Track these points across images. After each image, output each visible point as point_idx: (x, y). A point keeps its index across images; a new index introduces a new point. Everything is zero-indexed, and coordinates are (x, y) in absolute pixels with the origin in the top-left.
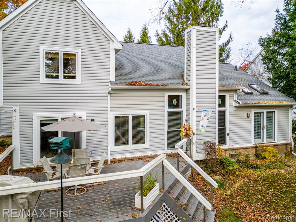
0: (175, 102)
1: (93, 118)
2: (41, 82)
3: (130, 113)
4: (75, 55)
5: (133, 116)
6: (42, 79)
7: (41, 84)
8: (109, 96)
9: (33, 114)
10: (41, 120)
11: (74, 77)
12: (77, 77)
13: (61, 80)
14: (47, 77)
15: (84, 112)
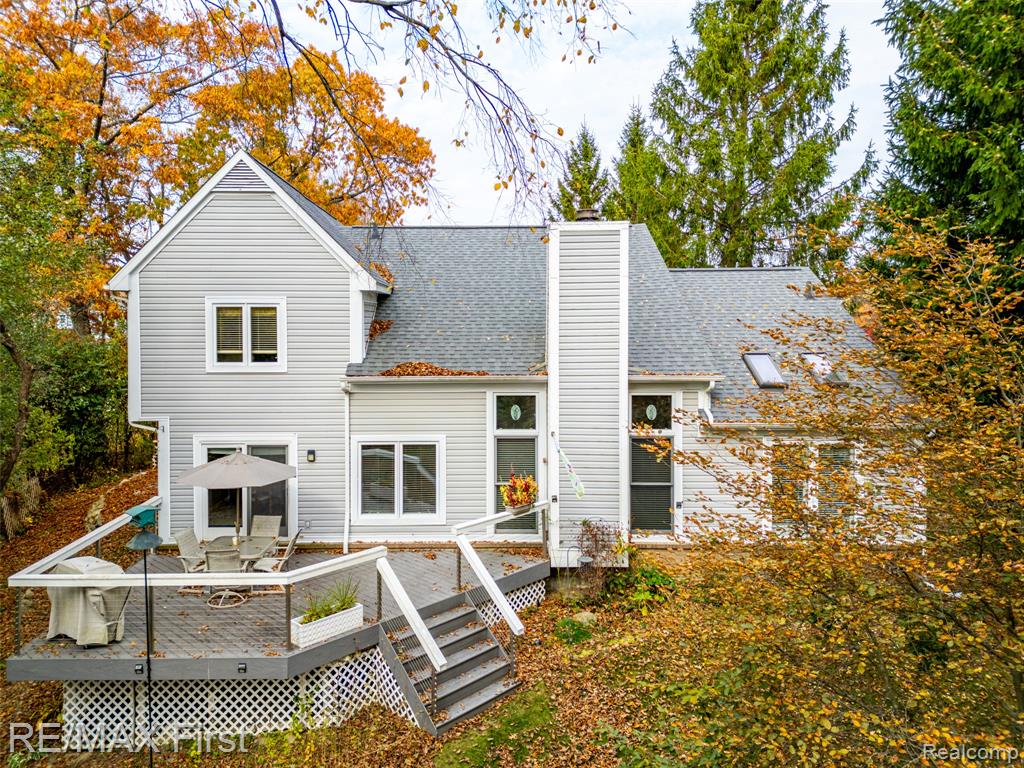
0: (516, 412)
1: (311, 447)
2: (208, 370)
3: (399, 439)
4: (275, 309)
5: (404, 446)
6: (212, 364)
7: (208, 374)
8: (347, 398)
9: (195, 435)
10: (209, 450)
11: (272, 358)
12: (279, 357)
13: (247, 365)
14: (222, 358)
15: (291, 434)
